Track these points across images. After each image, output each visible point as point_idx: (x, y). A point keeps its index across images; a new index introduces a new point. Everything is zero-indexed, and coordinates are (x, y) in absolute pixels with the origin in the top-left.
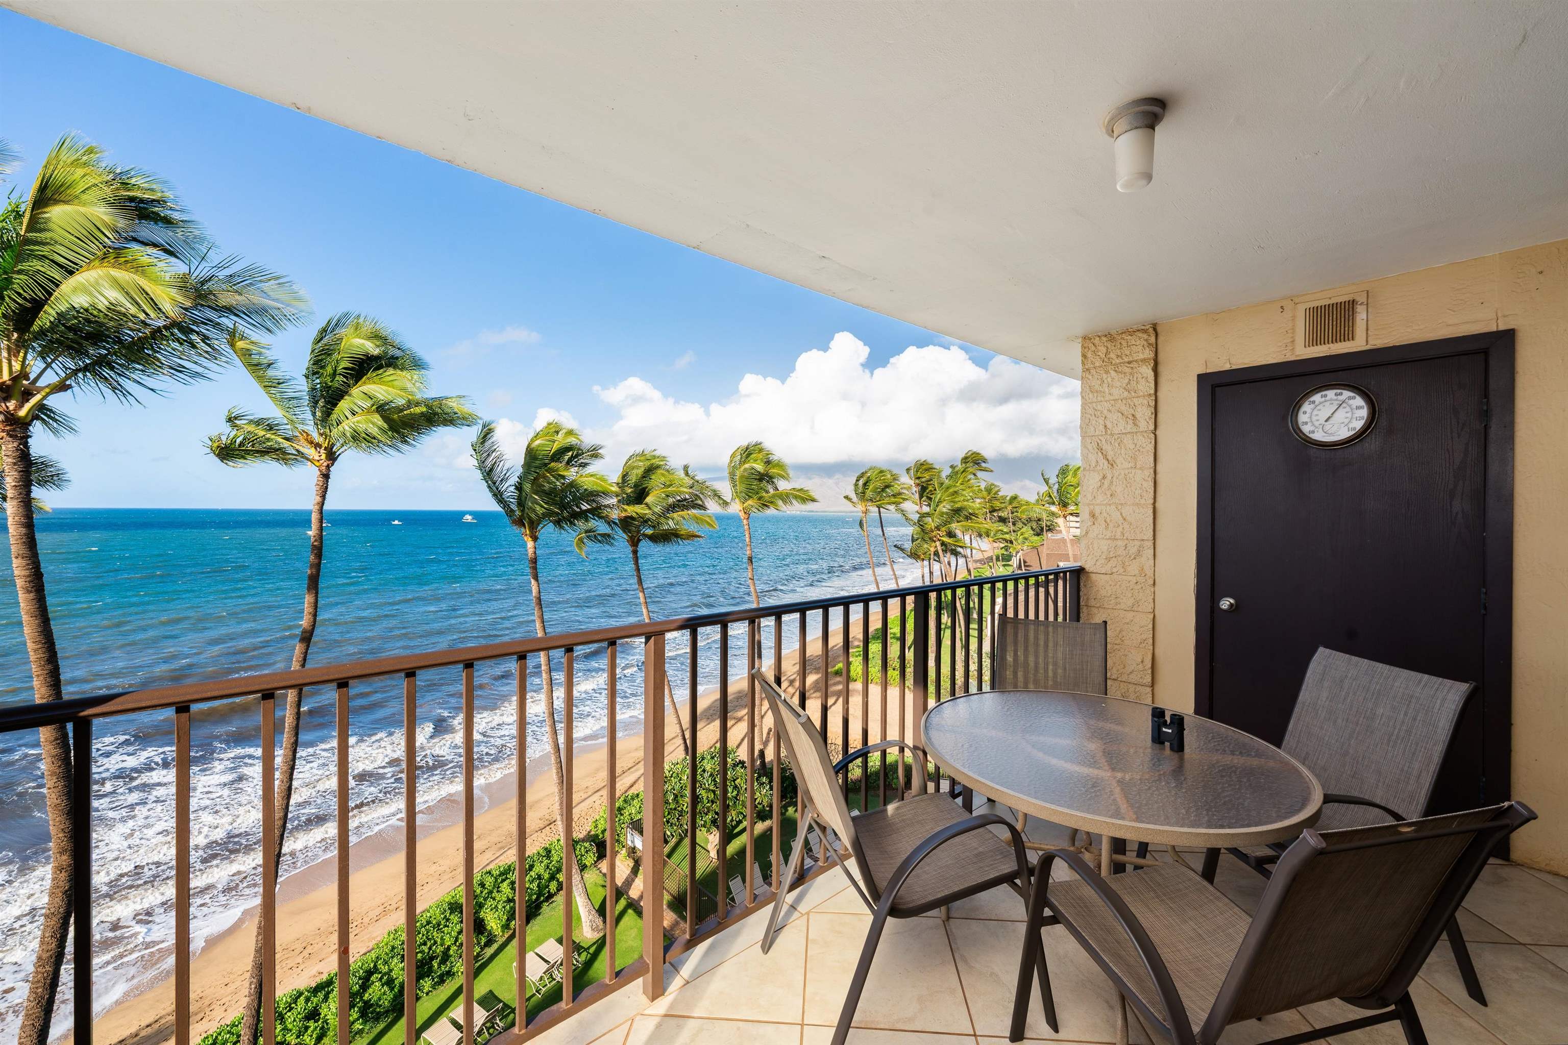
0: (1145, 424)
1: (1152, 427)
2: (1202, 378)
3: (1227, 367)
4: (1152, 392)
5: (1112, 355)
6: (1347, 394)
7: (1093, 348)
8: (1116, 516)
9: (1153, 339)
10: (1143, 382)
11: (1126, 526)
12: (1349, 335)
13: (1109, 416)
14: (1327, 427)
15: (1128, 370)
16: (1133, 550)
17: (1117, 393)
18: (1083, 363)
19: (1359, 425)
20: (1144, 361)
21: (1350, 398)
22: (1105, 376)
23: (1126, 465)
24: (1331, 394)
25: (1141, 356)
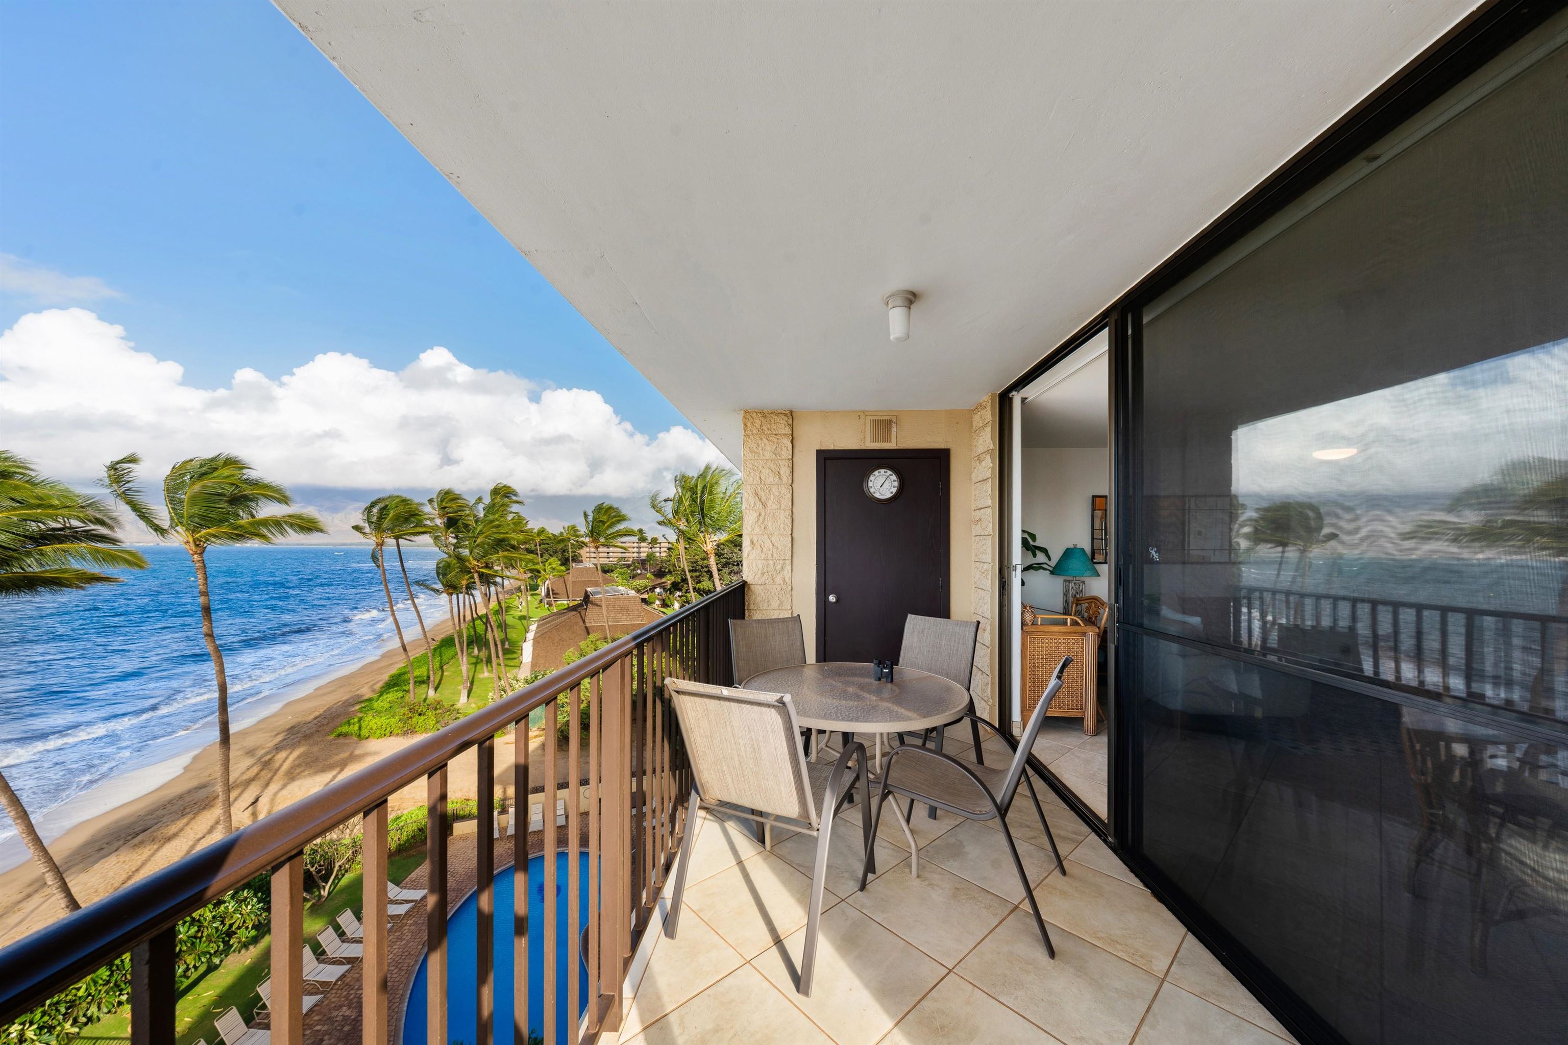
0: (786, 479)
1: (790, 482)
2: (819, 453)
3: (832, 448)
4: (790, 457)
5: (764, 428)
6: (889, 472)
7: (751, 420)
8: (768, 544)
9: (790, 422)
10: (785, 449)
11: (775, 550)
12: (888, 440)
13: (763, 471)
14: (881, 491)
15: (775, 440)
16: (778, 567)
17: (768, 455)
18: (744, 430)
19: (894, 490)
20: (785, 435)
21: (890, 475)
22: (760, 442)
23: (774, 507)
24: (882, 471)
25: (784, 432)
